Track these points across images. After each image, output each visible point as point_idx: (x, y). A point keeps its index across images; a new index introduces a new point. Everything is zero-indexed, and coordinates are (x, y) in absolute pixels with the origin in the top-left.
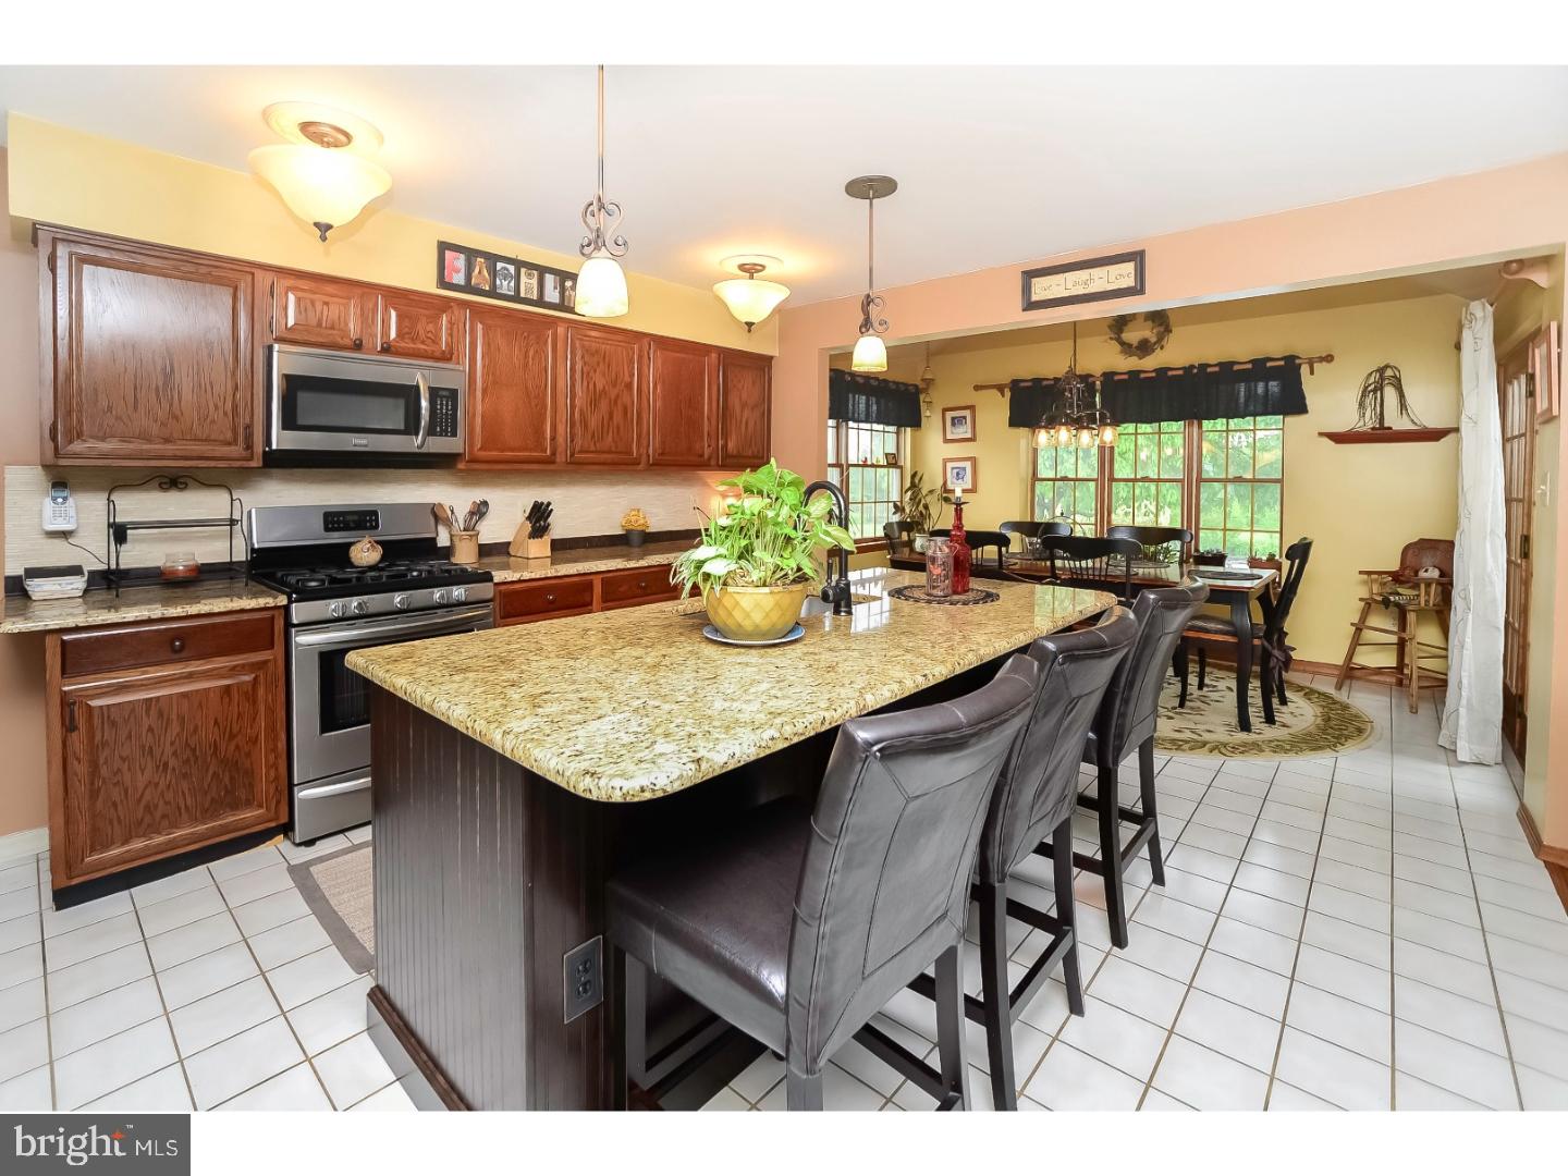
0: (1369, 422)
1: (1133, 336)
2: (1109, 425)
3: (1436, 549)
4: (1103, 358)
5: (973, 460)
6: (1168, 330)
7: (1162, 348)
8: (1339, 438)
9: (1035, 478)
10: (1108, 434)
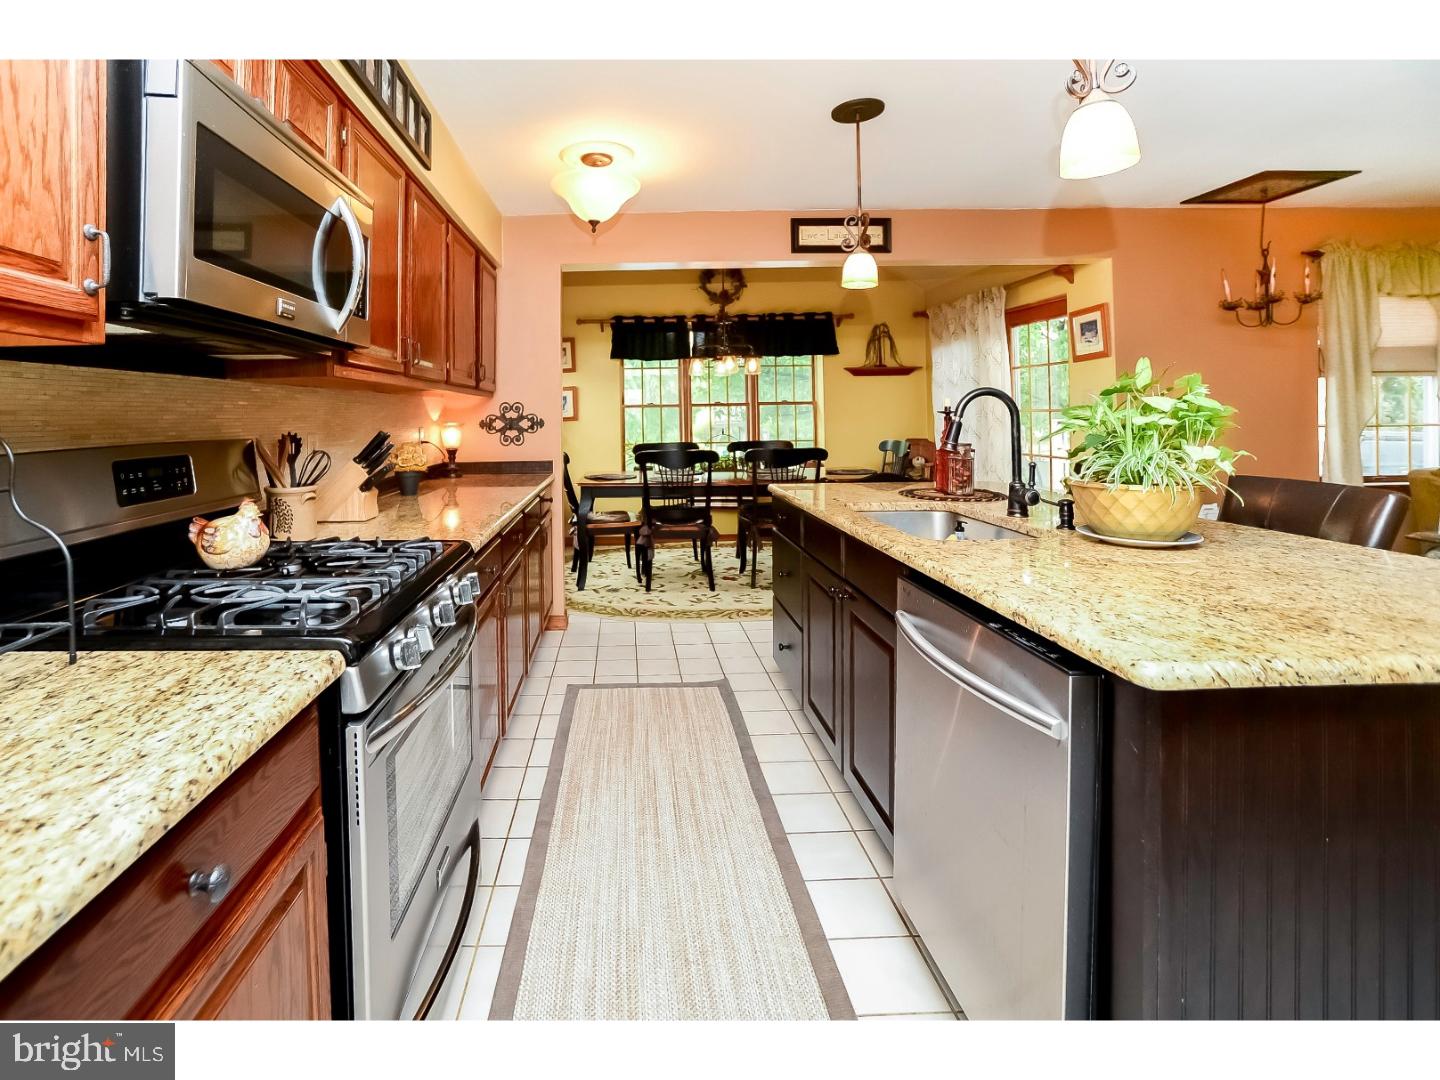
0: (873, 360)
1: (716, 286)
2: (753, 356)
3: (918, 444)
4: (691, 302)
5: (575, 390)
6: (743, 285)
7: (738, 299)
8: (857, 372)
9: (623, 406)
10: (753, 365)
